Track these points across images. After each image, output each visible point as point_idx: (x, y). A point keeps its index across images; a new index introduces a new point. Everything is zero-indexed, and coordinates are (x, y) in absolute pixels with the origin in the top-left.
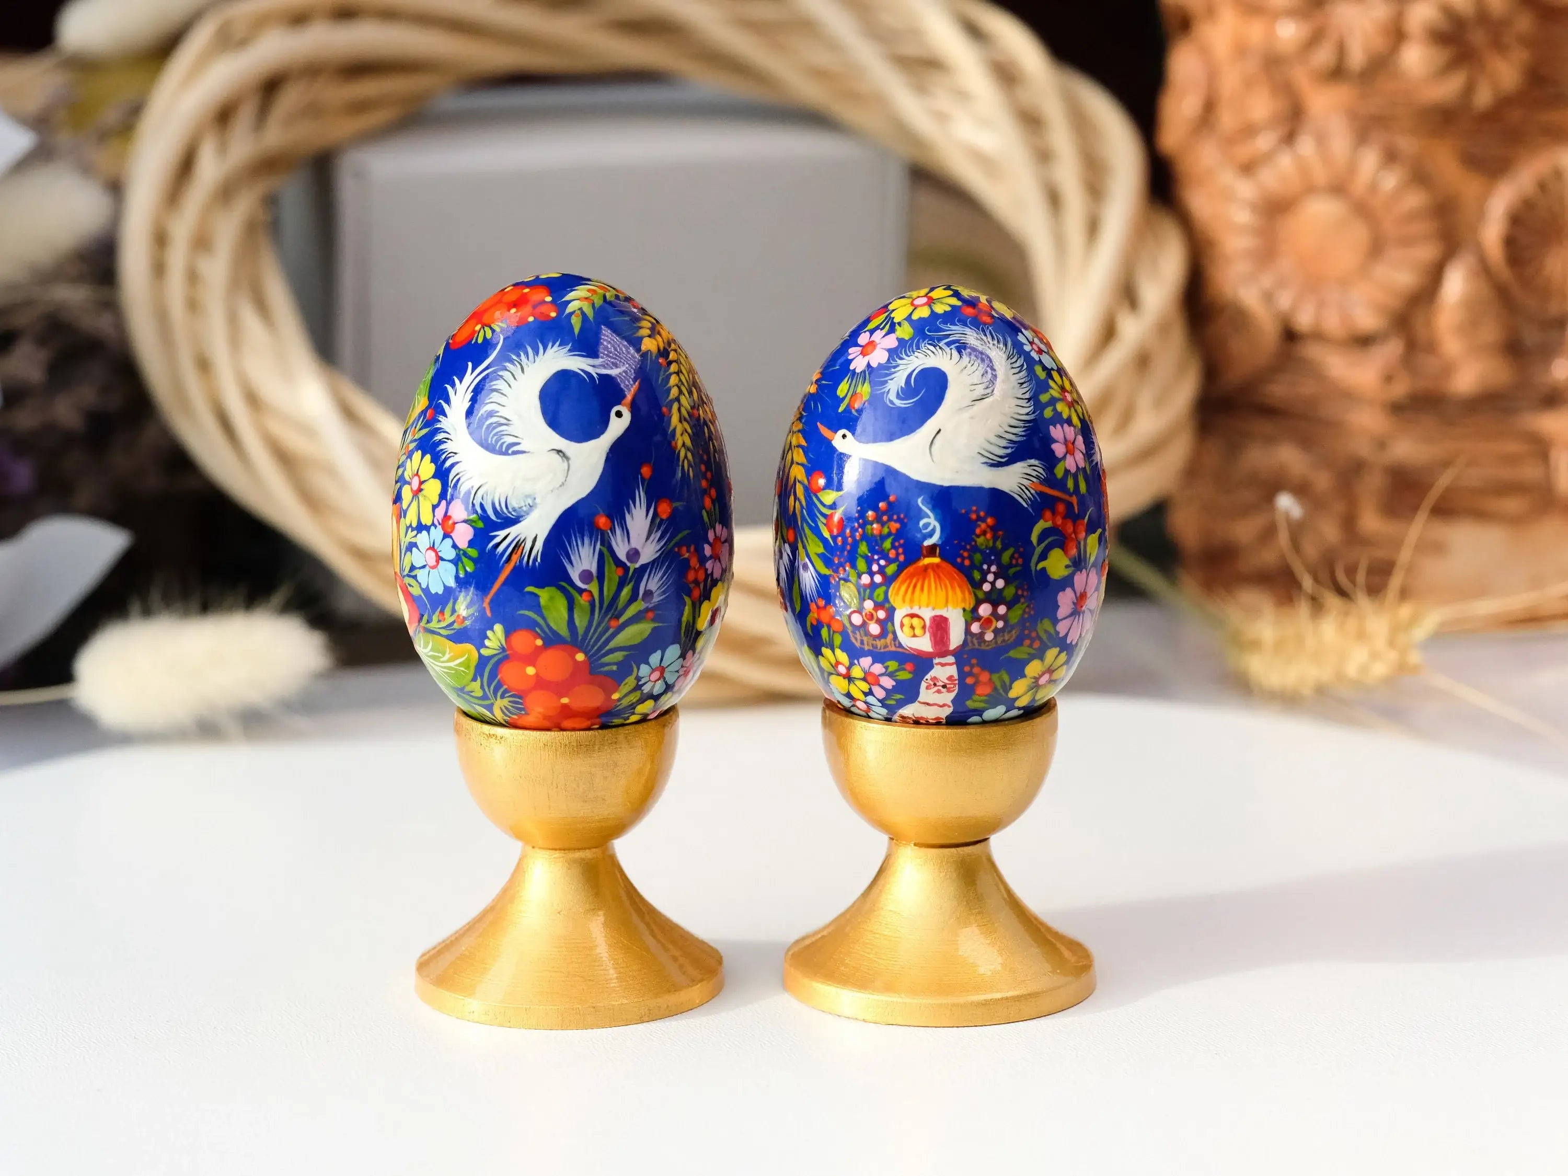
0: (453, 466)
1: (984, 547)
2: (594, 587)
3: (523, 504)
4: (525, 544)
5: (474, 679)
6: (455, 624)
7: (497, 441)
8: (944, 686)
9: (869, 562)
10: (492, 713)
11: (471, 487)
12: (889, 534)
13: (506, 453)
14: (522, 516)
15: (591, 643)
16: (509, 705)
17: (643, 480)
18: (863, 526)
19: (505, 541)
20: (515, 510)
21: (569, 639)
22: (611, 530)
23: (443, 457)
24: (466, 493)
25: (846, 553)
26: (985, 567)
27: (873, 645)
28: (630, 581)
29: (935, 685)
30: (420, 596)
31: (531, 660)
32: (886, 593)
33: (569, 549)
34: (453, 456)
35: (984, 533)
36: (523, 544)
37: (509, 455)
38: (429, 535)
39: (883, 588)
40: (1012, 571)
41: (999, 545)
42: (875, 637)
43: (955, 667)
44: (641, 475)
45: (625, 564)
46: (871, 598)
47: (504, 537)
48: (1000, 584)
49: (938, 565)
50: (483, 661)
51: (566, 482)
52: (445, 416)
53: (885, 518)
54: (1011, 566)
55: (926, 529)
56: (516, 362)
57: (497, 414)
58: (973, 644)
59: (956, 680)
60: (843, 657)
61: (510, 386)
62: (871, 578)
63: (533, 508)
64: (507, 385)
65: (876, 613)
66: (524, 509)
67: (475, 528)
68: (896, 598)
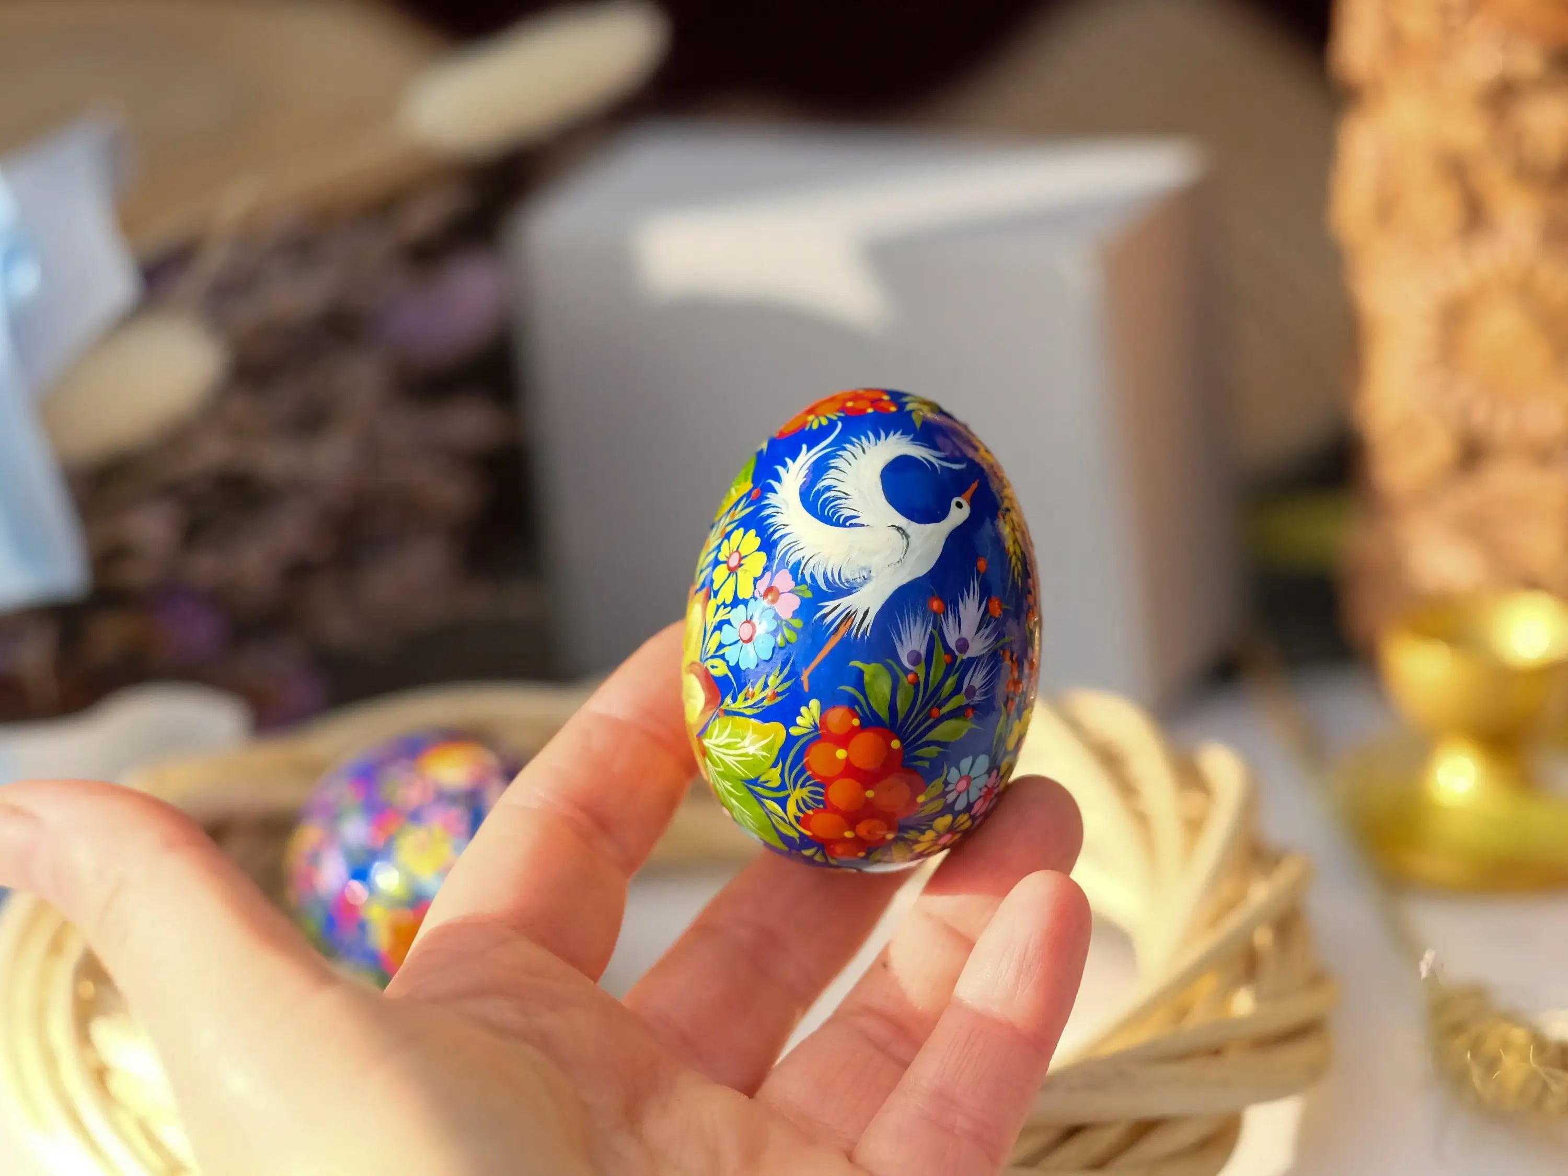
0: (782, 537)
2: (921, 671)
3: (857, 576)
4: (856, 615)
5: (775, 765)
6: (765, 701)
7: (834, 513)
10: (784, 810)
11: (802, 557)
13: (843, 525)
14: (855, 588)
15: (909, 731)
16: (807, 796)
17: (978, 572)
19: (834, 612)
20: (848, 581)
21: (887, 722)
22: (944, 614)
23: (771, 530)
24: (795, 563)
28: (957, 670)
30: (726, 676)
31: (843, 741)
33: (901, 627)
34: (784, 528)
36: (853, 616)
37: (846, 527)
38: (747, 608)
44: (977, 566)
45: (953, 652)
47: (833, 609)
50: (790, 740)
51: (904, 559)
52: (775, 492)
56: (856, 444)
57: (835, 489)
61: (850, 464)
63: (868, 580)
64: (847, 464)
66: (858, 580)
67: (802, 599)
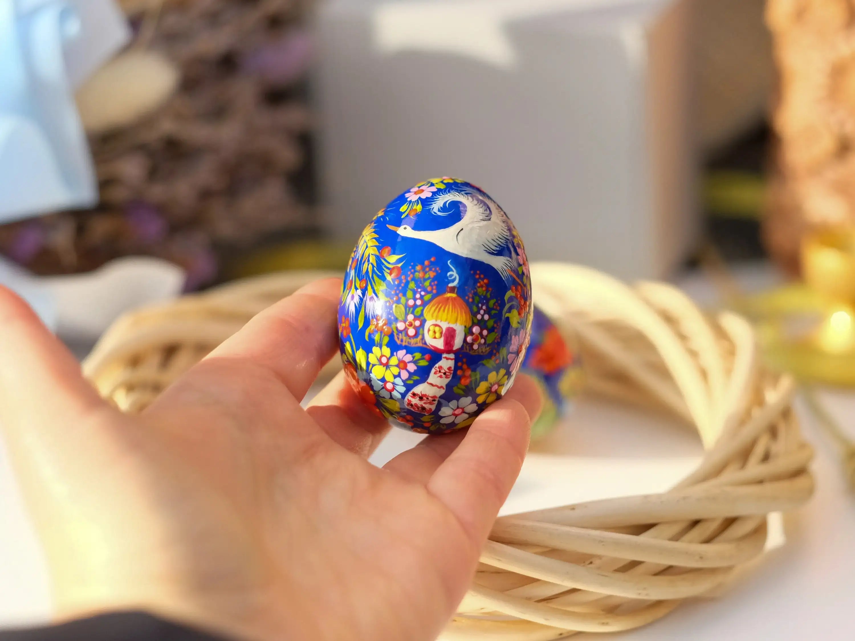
1: (481, 294)
8: (445, 374)
9: (415, 292)
12: (429, 278)
18: (413, 273)
25: (400, 288)
26: (480, 305)
27: (408, 342)
29: (440, 371)
32: (422, 311)
35: (482, 286)
39: (421, 308)
40: (493, 312)
41: (489, 296)
42: (410, 337)
43: (453, 361)
46: (413, 313)
48: (486, 317)
49: (455, 298)
53: (427, 269)
54: (493, 309)
55: (451, 277)
58: (466, 349)
59: (452, 370)
60: (387, 351)
62: (415, 302)
65: (415, 322)
68: (427, 314)
